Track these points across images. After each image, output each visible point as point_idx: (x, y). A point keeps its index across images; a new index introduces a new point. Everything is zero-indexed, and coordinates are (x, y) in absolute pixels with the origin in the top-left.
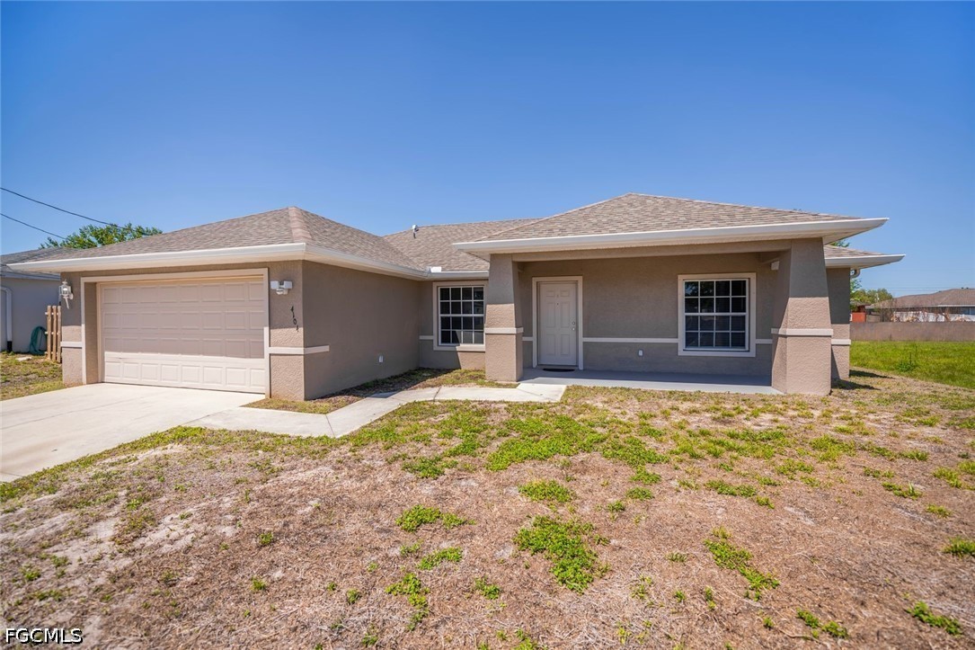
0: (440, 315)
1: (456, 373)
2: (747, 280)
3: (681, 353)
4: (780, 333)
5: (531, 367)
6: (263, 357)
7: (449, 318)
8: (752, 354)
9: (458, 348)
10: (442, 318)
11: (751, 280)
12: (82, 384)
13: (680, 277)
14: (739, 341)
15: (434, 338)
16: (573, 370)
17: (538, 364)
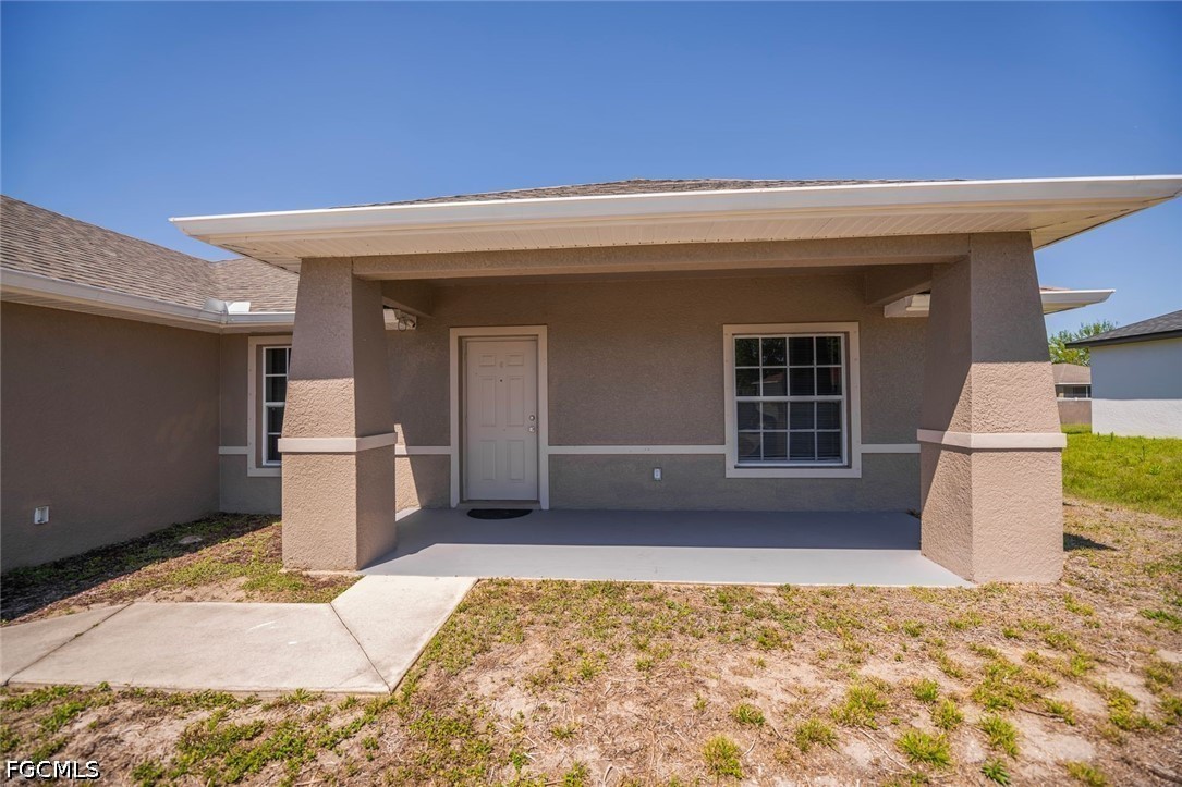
0: (265, 404)
2: (842, 336)
3: (731, 472)
4: (945, 441)
5: (447, 507)
8: (856, 472)
10: (269, 409)
11: (850, 333)
13: (727, 329)
14: (831, 448)
15: (250, 451)
16: (527, 512)
17: (462, 501)
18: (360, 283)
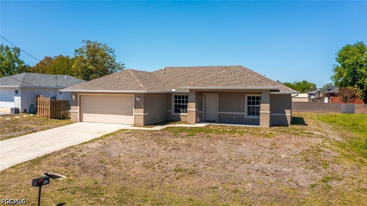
0: (174, 104)
1: (180, 122)
3: (246, 117)
5: (202, 120)
6: (133, 116)
7: (177, 105)
9: (180, 114)
10: (175, 105)
12: (78, 122)
13: (246, 95)
15: (172, 111)
17: (205, 120)
18: (196, 92)
